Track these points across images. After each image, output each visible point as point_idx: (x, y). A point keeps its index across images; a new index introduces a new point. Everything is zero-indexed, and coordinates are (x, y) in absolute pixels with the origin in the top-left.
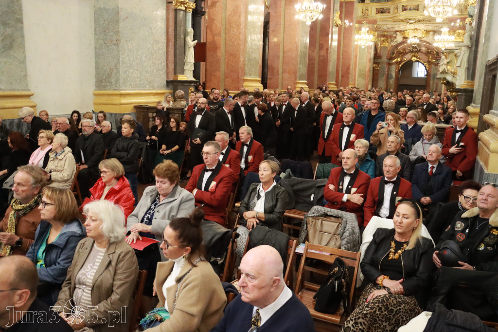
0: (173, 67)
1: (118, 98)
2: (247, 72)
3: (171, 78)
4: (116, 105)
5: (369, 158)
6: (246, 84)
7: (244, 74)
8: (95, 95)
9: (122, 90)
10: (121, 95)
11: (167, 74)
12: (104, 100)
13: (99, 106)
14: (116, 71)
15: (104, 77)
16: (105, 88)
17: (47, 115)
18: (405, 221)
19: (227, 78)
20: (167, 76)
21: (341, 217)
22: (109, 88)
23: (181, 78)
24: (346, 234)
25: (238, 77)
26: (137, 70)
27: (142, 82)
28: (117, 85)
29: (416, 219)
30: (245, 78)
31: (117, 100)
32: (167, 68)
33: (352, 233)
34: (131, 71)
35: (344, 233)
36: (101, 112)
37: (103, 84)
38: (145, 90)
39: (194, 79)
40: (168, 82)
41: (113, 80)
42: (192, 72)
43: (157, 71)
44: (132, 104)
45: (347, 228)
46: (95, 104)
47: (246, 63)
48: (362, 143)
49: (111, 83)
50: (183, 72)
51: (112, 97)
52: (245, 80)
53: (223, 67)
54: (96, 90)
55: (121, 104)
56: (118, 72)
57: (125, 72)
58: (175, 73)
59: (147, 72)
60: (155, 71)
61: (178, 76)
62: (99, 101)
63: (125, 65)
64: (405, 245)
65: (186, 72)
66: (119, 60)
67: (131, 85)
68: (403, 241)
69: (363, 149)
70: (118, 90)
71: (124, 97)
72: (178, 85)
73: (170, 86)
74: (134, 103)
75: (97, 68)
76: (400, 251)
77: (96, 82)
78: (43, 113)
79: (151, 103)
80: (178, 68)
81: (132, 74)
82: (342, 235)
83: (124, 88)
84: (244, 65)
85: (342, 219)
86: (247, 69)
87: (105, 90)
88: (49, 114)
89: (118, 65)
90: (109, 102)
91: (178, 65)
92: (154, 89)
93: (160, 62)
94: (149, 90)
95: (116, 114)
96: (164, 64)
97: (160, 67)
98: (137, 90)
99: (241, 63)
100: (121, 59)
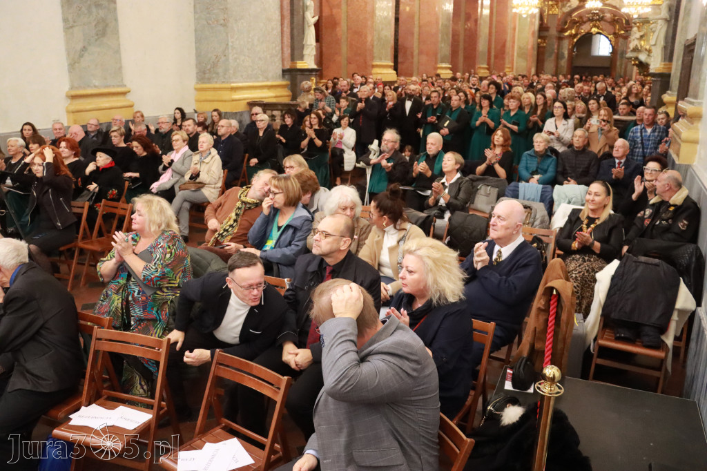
0: (289, 51)
1: (228, 92)
2: (375, 55)
3: (287, 67)
4: (225, 101)
5: (549, 153)
6: (375, 70)
7: (373, 58)
8: (197, 89)
9: (233, 82)
10: (233, 89)
11: (283, 60)
12: (209, 95)
13: (202, 103)
14: (223, 58)
15: (209, 67)
16: (209, 80)
17: (142, 116)
18: (597, 199)
19: (350, 63)
20: (283, 65)
21: (529, 207)
22: (215, 80)
23: (300, 65)
24: (537, 223)
25: (366, 63)
26: (249, 57)
27: (255, 72)
28: (226, 76)
29: (607, 196)
30: (375, 63)
31: (226, 95)
32: (282, 53)
33: (542, 222)
34: (242, 58)
35: (534, 221)
36: (215, 110)
37: (207, 76)
38: (258, 81)
39: (315, 67)
40: (284, 71)
41: (220, 70)
42: (313, 58)
43: (271, 57)
44: (244, 99)
45: (537, 217)
46: (197, 101)
47: (375, 43)
48: (542, 137)
49: (218, 74)
50: (302, 58)
51: (220, 92)
52: (373, 66)
53: (344, 49)
54: (197, 83)
55: (233, 100)
56: (227, 60)
57: (236, 59)
58: (293, 59)
59: (260, 58)
60: (268, 56)
61: (296, 63)
62: (203, 98)
63: (235, 51)
64: (597, 221)
65: (306, 57)
66: (227, 45)
67: (242, 76)
68: (596, 217)
69: (543, 144)
70: (227, 83)
71: (235, 91)
72: (296, 75)
73: (287, 77)
74: (247, 99)
75: (198, 55)
76: (593, 226)
77: (197, 73)
78: (138, 115)
79: (265, 98)
80: (296, 52)
81: (243, 61)
82: (533, 224)
83: (234, 80)
84: (373, 46)
85: (531, 209)
86: (375, 50)
87: (209, 83)
88: (145, 115)
89: (226, 51)
90: (216, 98)
91: (296, 50)
92: (268, 80)
93: (274, 45)
94: (263, 81)
95: (226, 113)
96: (279, 48)
97: (274, 52)
98: (250, 82)
99: (368, 43)
100: (230, 44)
